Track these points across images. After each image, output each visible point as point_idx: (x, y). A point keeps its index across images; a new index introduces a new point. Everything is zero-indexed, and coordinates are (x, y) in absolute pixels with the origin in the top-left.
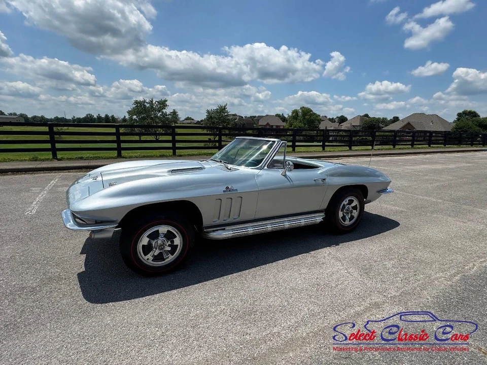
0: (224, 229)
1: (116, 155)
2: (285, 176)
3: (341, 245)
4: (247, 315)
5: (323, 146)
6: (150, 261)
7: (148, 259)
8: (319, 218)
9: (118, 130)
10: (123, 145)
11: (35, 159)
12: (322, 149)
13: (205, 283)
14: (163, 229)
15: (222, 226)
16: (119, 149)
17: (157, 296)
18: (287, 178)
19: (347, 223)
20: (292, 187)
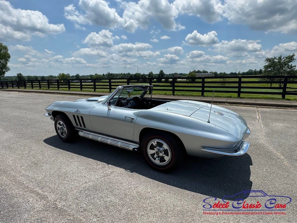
0: (82, 131)
1: (201, 95)
2: (110, 110)
10: (206, 89)
14: (61, 123)
16: (203, 91)
18: (108, 112)
19: (157, 162)
20: (108, 118)
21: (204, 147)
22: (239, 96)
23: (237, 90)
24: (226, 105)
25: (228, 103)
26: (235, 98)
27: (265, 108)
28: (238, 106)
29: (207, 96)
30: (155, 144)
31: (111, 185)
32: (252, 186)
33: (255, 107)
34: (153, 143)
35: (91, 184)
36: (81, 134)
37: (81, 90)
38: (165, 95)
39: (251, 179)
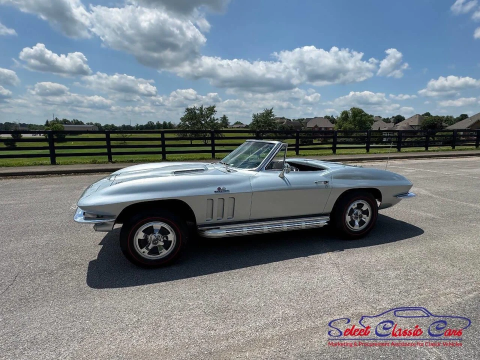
0: (219, 228)
2: (283, 178)
3: (345, 251)
4: (221, 312)
5: (368, 148)
6: (146, 254)
7: (144, 252)
8: (323, 222)
9: (163, 136)
11: (94, 162)
12: (366, 151)
13: (193, 278)
14: (157, 226)
15: (217, 225)
16: (164, 153)
17: (146, 286)
18: (284, 180)
20: (290, 189)
34: (353, 206)
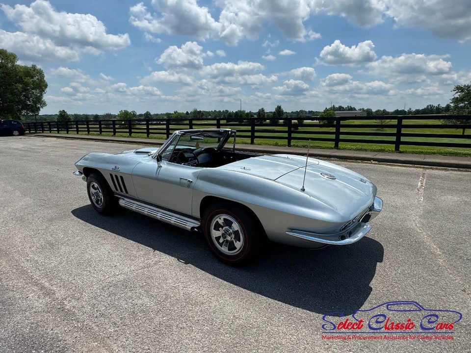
0: (124, 199)
2: (160, 167)
18: (157, 170)
19: (224, 249)
20: (157, 179)
21: (292, 230)
22: (397, 148)
23: (394, 139)
24: (371, 163)
25: (375, 160)
26: (390, 152)
27: (439, 169)
28: (392, 165)
29: (344, 149)
30: (221, 222)
31: (149, 281)
32: (370, 296)
33: (421, 168)
34: (218, 220)
35: (121, 277)
36: (122, 203)
37: (148, 136)
38: (276, 145)
39: (373, 284)
